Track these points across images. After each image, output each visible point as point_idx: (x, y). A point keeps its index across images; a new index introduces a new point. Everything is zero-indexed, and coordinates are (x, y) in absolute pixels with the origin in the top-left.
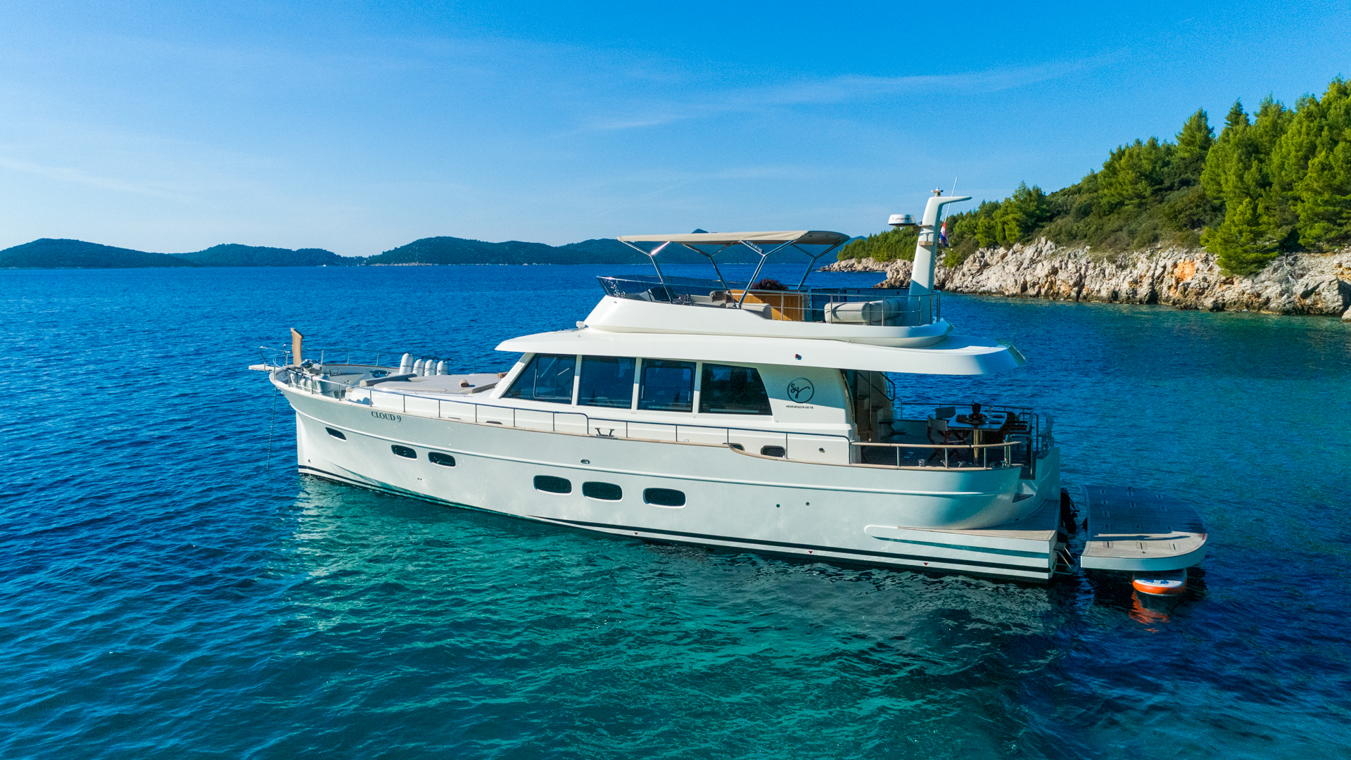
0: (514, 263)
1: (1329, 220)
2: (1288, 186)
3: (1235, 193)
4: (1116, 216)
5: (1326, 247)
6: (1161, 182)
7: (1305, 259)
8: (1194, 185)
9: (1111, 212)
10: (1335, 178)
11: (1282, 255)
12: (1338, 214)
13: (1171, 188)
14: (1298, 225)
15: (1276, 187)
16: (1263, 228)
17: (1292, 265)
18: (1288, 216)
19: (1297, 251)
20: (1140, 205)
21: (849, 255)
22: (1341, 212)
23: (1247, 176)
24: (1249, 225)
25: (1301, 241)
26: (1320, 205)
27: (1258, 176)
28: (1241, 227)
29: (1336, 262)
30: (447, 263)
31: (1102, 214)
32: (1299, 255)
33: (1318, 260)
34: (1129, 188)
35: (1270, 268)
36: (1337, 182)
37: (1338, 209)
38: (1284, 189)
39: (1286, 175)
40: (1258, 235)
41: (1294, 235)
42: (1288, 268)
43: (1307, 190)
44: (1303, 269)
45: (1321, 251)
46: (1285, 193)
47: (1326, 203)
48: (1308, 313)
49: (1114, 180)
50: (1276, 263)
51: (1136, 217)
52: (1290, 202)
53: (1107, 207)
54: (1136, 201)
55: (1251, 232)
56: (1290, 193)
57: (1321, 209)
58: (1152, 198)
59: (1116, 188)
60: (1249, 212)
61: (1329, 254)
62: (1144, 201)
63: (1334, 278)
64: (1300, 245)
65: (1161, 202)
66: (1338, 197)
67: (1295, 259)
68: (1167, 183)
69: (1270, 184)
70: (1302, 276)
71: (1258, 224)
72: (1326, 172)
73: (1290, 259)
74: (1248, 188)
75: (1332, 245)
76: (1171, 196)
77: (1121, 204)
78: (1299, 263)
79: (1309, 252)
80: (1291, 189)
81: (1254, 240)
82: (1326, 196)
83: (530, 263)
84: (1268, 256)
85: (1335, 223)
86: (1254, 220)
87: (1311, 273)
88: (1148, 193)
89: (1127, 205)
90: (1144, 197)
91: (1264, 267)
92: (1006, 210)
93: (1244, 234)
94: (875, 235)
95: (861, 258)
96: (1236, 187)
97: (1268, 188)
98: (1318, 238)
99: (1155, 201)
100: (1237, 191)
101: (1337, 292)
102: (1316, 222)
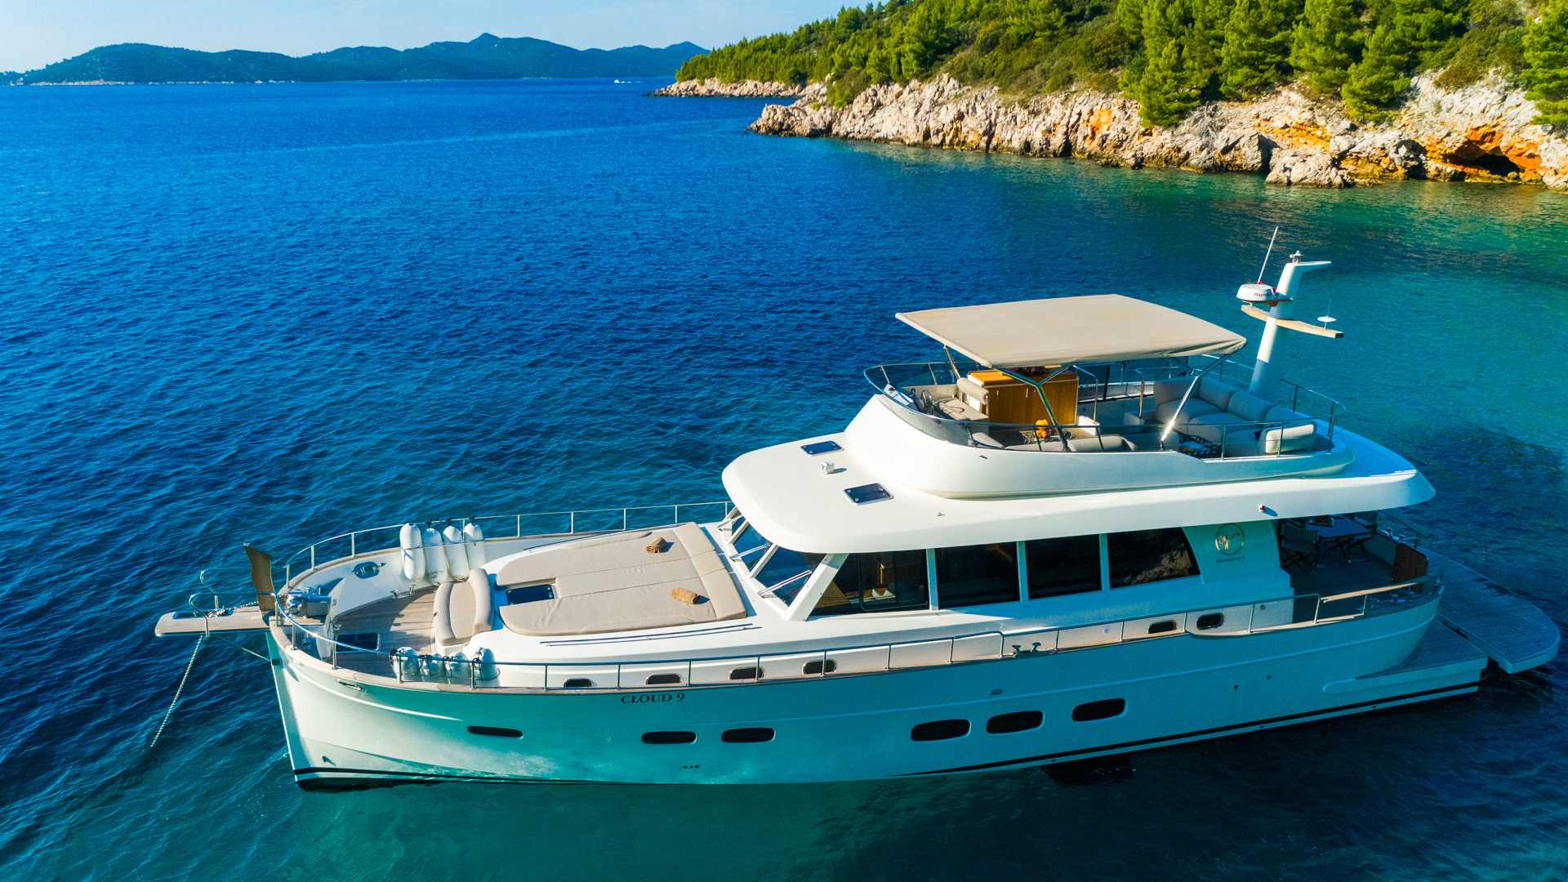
0: (242, 80)
1: (1251, 66)
2: (1210, 25)
3: (1157, 30)
4: (1026, 51)
5: (1245, 95)
6: (1070, 9)
7: (1225, 109)
8: (1106, 14)
9: (1020, 44)
10: (1261, 18)
11: (1203, 104)
12: (1261, 59)
13: (1080, 17)
14: (1219, 70)
15: (1198, 25)
16: (1187, 73)
17: (1212, 116)
18: (1208, 58)
19: (1217, 100)
20: (1051, 38)
21: (690, 75)
22: (1265, 57)
23: (1170, 11)
24: (1173, 71)
25: (1222, 89)
26: (1243, 49)
27: (1181, 11)
28: (1165, 73)
29: (1254, 112)
30: (146, 81)
31: (1010, 47)
32: (1219, 104)
33: (1236, 109)
34: (1041, 16)
35: (1191, 119)
36: (1262, 23)
37: (1261, 53)
38: (1206, 28)
39: (1210, 11)
40: (1181, 81)
41: (1215, 81)
42: (1208, 119)
43: (1234, 30)
44: (1223, 120)
45: (1240, 100)
46: (1207, 31)
47: (1252, 46)
48: (1227, 170)
49: (1024, 7)
50: (1196, 114)
51: (1046, 52)
52: (1212, 42)
53: (1015, 40)
54: (1048, 33)
55: (1175, 78)
56: (1213, 32)
57: (1245, 54)
58: (1064, 30)
59: (1027, 17)
60: (1174, 55)
61: (1247, 103)
62: (1056, 32)
63: (1254, 132)
64: (1221, 92)
65: (1073, 34)
66: (1263, 40)
67: (1215, 109)
68: (1076, 10)
69: (1192, 21)
70: (1222, 128)
71: (1182, 70)
72: (1253, 11)
73: (1211, 108)
74: (1170, 26)
75: (1250, 93)
76: (1084, 27)
77: (1032, 35)
78: (1219, 113)
79: (1228, 100)
80: (1212, 27)
81: (1177, 88)
82: (1251, 38)
83: (265, 80)
84: (1190, 105)
85: (1256, 69)
86: (1178, 66)
87: (1230, 125)
88: (1060, 24)
89: (1037, 37)
90: (1055, 29)
91: (1184, 118)
92: (902, 39)
93: (1168, 81)
94: (719, 50)
95: (704, 78)
96: (1159, 23)
97: (1190, 25)
98: (1239, 85)
99: (1067, 33)
100: (1160, 28)
101: (1256, 148)
102: (1239, 67)
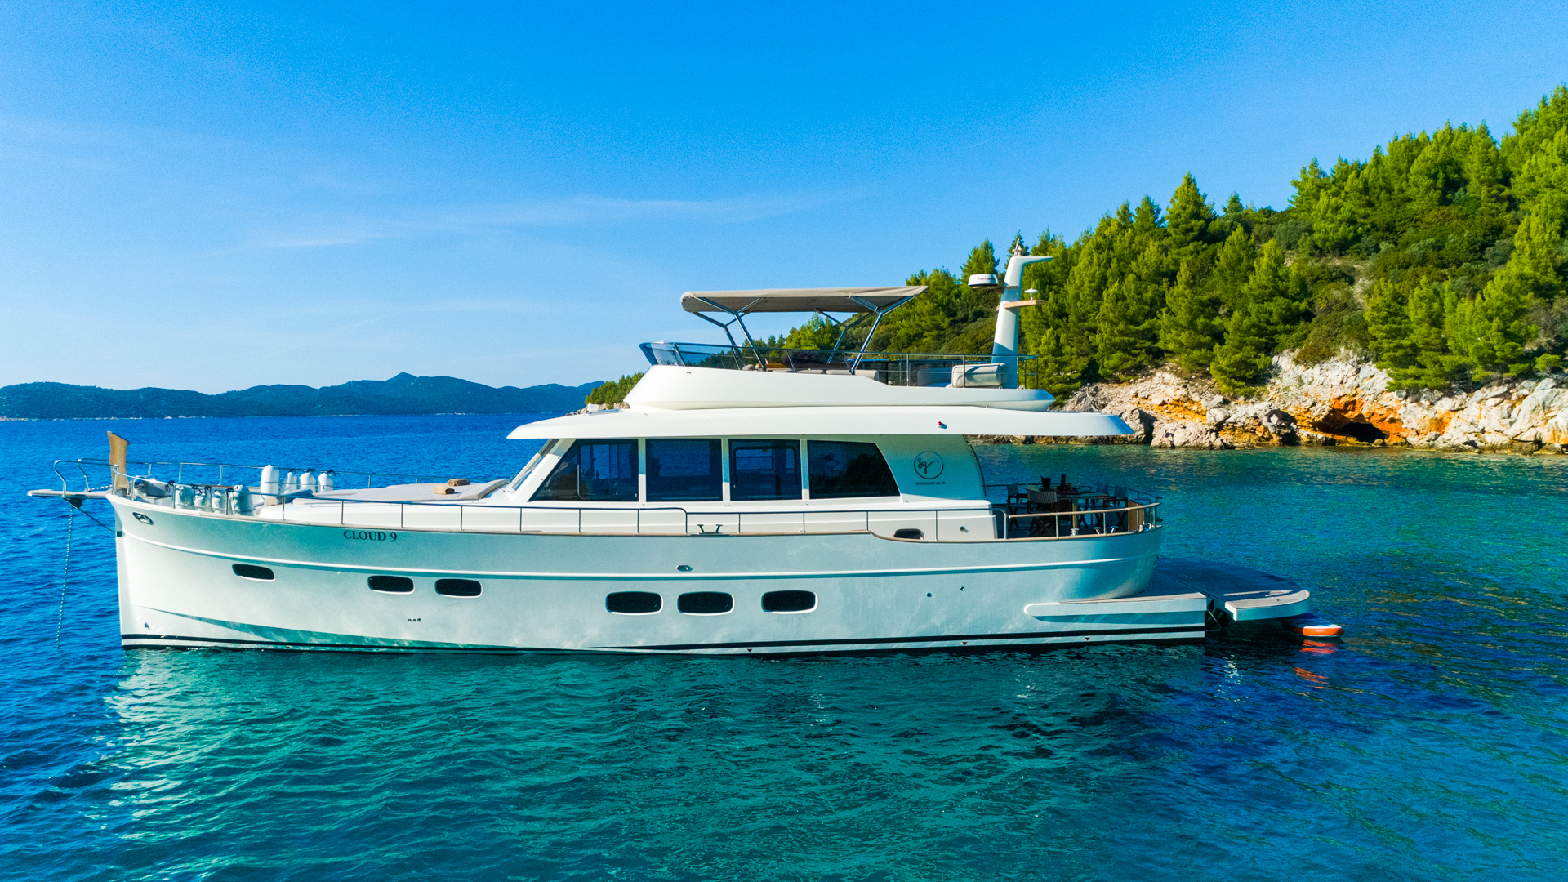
1: (1125, 351)
2: (1083, 318)
3: (1035, 324)
4: (916, 348)
5: (1122, 377)
6: (954, 314)
7: (1105, 390)
8: (988, 317)
9: (910, 344)
10: (1128, 308)
11: (1085, 385)
12: (1132, 345)
13: (965, 320)
14: (1095, 356)
15: (1072, 318)
16: (1066, 358)
17: (1094, 395)
18: (1084, 347)
19: (1096, 382)
20: (938, 337)
21: (599, 400)
22: (1135, 342)
23: (1045, 308)
24: (1053, 355)
25: (1100, 372)
26: (1116, 336)
27: (1055, 307)
28: (1046, 358)
29: (1133, 392)
31: (900, 346)
32: (1099, 385)
33: (1116, 390)
34: (928, 318)
35: (1075, 399)
36: (1130, 313)
37: (1132, 339)
38: (1080, 321)
39: (1081, 306)
40: (1062, 365)
41: (1093, 365)
42: (1091, 398)
43: (1104, 320)
44: (1104, 399)
45: (1118, 382)
46: (1081, 324)
47: (1122, 333)
48: (1113, 443)
49: (911, 311)
50: (1079, 394)
51: (935, 350)
52: (1086, 333)
53: (905, 339)
54: (935, 333)
55: (1056, 362)
56: (1086, 324)
57: (1117, 339)
58: (949, 331)
59: (915, 319)
60: (1053, 342)
61: (1125, 384)
62: (942, 332)
63: (1135, 407)
64: (1100, 375)
65: (958, 334)
66: (1132, 327)
67: (1096, 389)
68: (960, 315)
69: (1067, 315)
70: (1104, 406)
71: (1062, 355)
72: (1120, 303)
73: (1092, 389)
74: (1046, 319)
75: (1127, 375)
76: (968, 327)
77: (920, 335)
78: (1100, 393)
79: (1107, 382)
80: (1085, 321)
81: (1058, 370)
82: (1122, 326)
84: (1072, 386)
85: (1130, 354)
86: (1057, 351)
87: (1112, 403)
88: (945, 325)
89: (926, 337)
90: (942, 329)
91: (1068, 398)
92: (799, 343)
93: (1049, 365)
94: (628, 377)
95: (613, 403)
96: (1035, 317)
97: (1065, 319)
98: (1115, 369)
99: (953, 333)
100: (1038, 321)
101: (1138, 421)
102: (1113, 353)
